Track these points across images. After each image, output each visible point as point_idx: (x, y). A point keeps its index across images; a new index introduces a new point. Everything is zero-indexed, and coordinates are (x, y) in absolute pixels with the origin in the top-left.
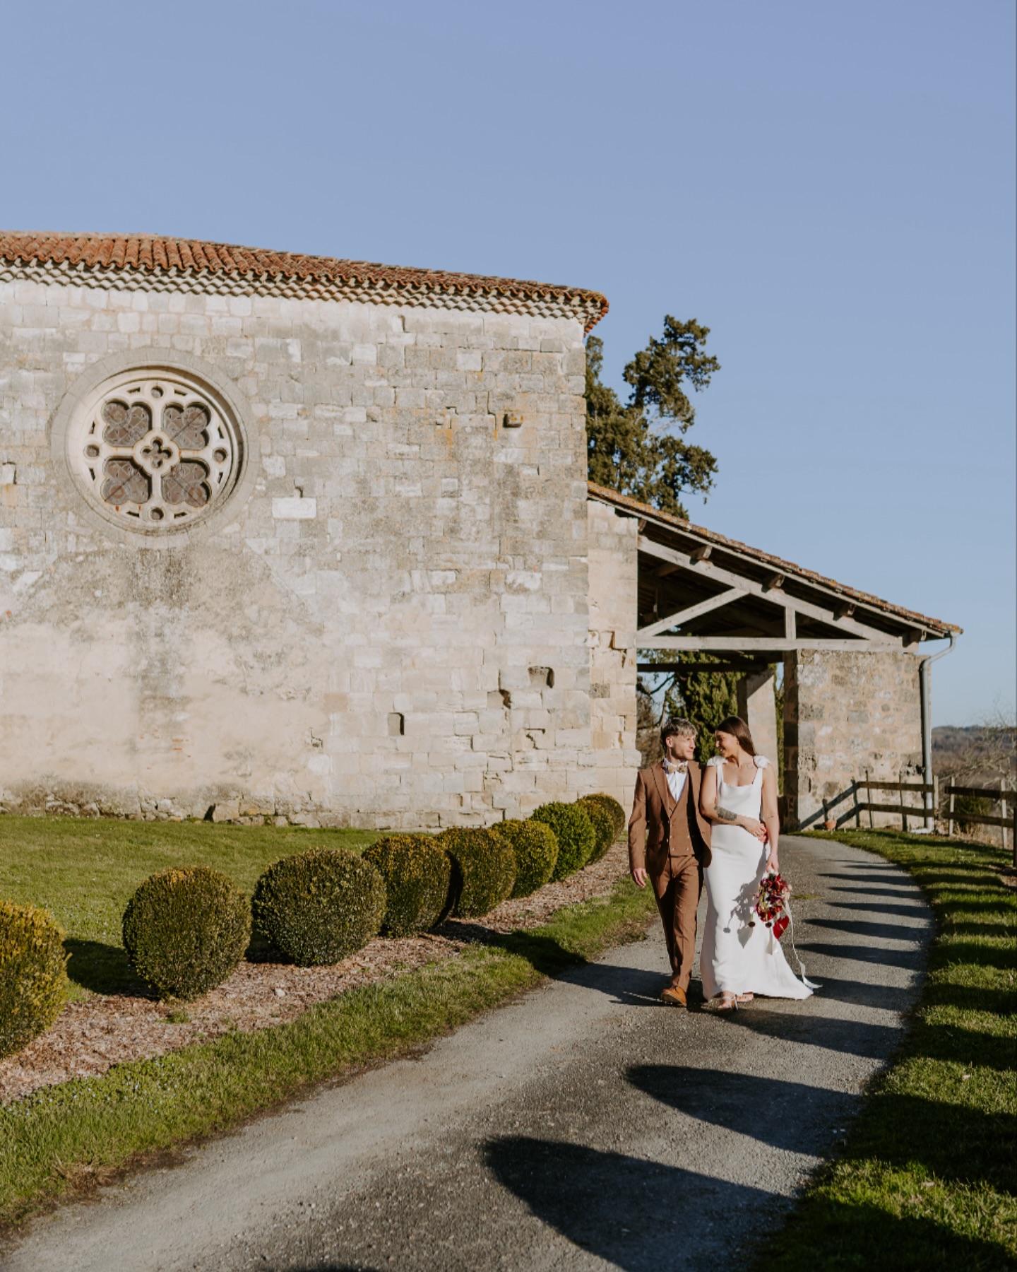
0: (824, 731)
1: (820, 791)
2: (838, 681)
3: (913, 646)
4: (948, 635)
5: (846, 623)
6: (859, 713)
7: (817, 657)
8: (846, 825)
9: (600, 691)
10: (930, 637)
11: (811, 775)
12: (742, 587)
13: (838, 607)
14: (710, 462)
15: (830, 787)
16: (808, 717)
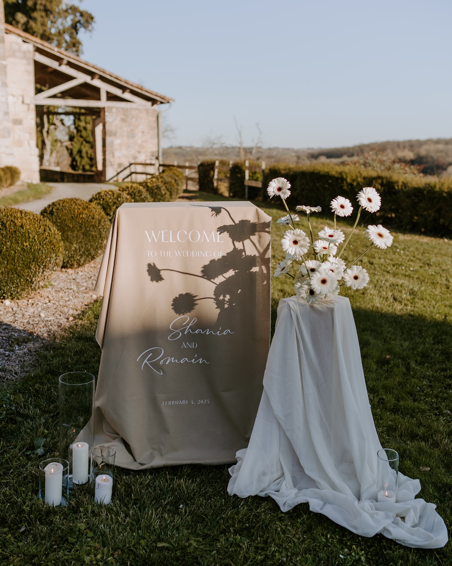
0: (117, 142)
1: (116, 166)
2: (123, 120)
3: (155, 106)
4: (168, 102)
5: (127, 95)
6: (132, 135)
7: (114, 110)
8: (126, 180)
9: (18, 122)
10: (162, 103)
11: (112, 160)
12: (82, 78)
13: (123, 89)
14: (92, 18)
15: (120, 165)
16: (110, 136)
